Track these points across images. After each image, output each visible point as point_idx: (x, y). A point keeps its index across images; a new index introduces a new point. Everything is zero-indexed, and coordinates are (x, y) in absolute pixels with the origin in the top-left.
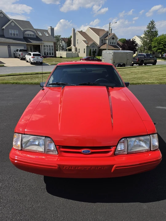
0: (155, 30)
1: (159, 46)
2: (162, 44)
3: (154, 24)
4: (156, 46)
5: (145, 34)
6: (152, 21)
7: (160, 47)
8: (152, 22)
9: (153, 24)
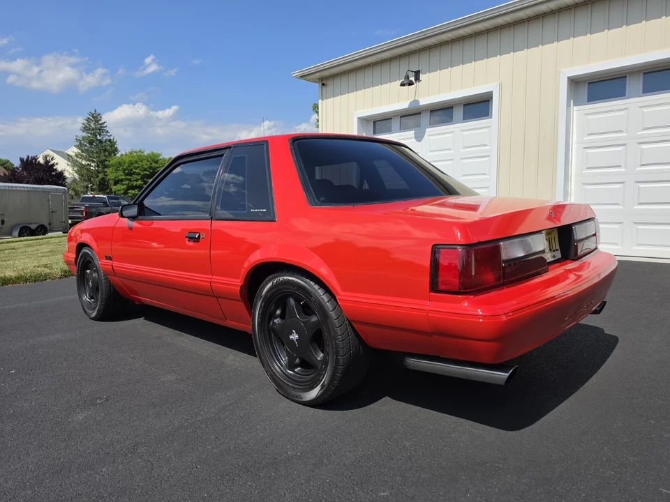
0: (107, 137)
1: (130, 180)
2: (138, 174)
3: (100, 122)
4: (122, 180)
5: (80, 146)
6: (93, 112)
7: (135, 183)
8: (93, 117)
9: (98, 122)
